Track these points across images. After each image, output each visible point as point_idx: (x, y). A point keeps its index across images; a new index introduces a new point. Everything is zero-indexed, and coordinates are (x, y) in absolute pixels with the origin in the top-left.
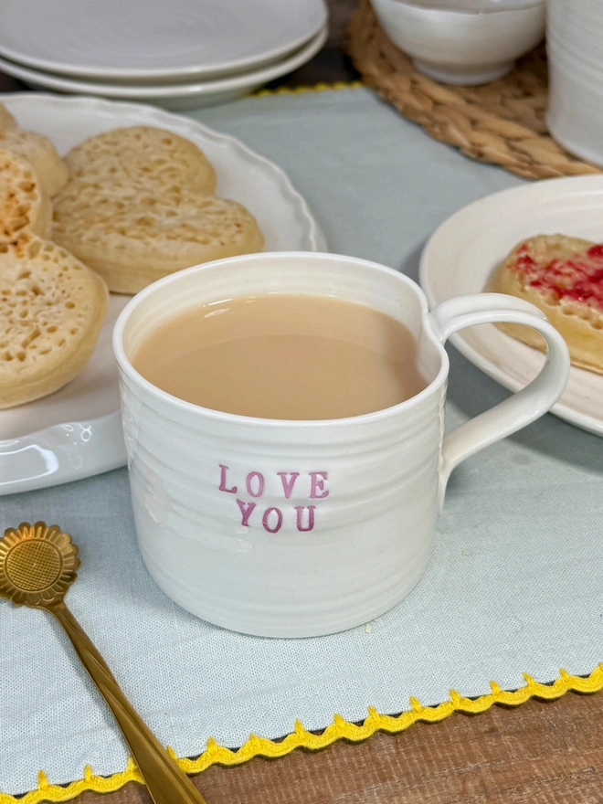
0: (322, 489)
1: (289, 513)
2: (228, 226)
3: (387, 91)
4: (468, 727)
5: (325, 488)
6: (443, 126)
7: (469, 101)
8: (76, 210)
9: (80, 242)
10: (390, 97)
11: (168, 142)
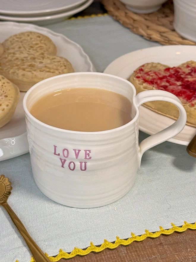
0: (89, 156)
1: (78, 164)
2: (62, 66)
3: (116, 16)
4: (152, 243)
5: (90, 156)
6: (137, 28)
7: (146, 19)
8: (7, 62)
9: (9, 74)
10: (118, 19)
11: (39, 37)
